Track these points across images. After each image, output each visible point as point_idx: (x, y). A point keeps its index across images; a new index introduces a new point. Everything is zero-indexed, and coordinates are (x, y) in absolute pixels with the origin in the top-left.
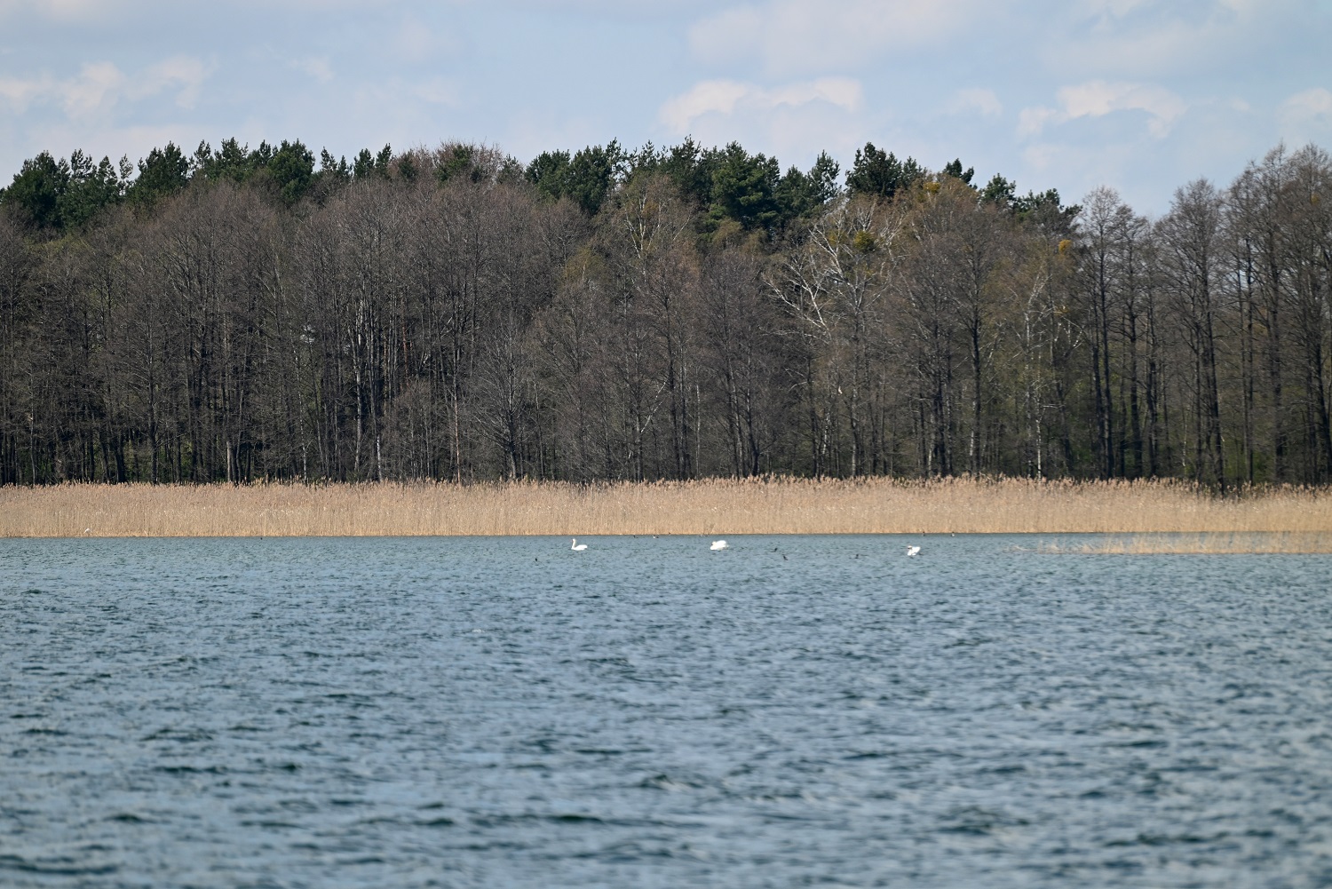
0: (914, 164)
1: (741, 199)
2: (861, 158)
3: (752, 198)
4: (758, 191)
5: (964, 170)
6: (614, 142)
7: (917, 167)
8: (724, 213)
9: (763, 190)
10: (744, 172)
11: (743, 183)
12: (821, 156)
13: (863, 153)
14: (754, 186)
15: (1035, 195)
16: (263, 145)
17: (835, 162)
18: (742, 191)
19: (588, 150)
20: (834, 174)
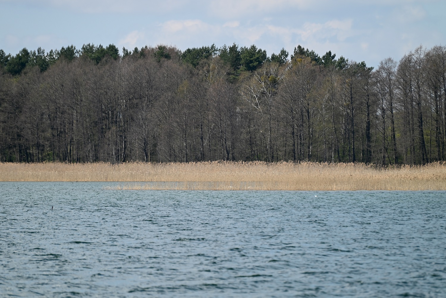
0: (314, 53)
1: (250, 64)
2: (296, 50)
3: (254, 64)
4: (257, 62)
5: (332, 55)
6: (213, 45)
7: (315, 54)
8: (245, 70)
9: (258, 61)
10: (252, 55)
11: (252, 59)
12: (282, 50)
13: (297, 49)
14: (255, 60)
15: (357, 63)
16: (100, 46)
17: (287, 52)
18: (251, 62)
19: (203, 47)
20: (287, 56)
